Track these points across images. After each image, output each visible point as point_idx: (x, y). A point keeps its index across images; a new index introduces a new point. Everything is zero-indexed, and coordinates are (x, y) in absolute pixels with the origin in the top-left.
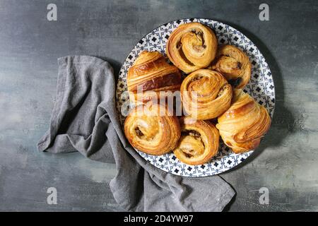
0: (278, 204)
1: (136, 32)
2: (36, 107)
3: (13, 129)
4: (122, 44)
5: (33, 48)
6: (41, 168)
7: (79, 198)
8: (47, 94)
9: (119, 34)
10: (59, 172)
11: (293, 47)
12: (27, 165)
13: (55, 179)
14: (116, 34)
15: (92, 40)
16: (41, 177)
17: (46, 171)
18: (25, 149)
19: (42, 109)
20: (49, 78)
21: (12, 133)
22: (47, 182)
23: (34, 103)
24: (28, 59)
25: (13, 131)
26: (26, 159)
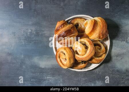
0: (123, 75)
1: (58, 1)
2: (15, 35)
3: (5, 45)
4: (52, 7)
5: (13, 10)
6: (17, 62)
7: (34, 75)
8: (20, 29)
9: (50, 3)
10: (25, 63)
11: (126, 6)
12: (11, 61)
13: (23, 67)
14: (49, 3)
15: (39, 5)
16: (17, 66)
17: (19, 63)
18: (10, 54)
19: (17, 36)
20: (20, 22)
21: (4, 47)
22: (20, 68)
23: (14, 33)
24: (11, 14)
25: (5, 46)
26: (10, 58)
